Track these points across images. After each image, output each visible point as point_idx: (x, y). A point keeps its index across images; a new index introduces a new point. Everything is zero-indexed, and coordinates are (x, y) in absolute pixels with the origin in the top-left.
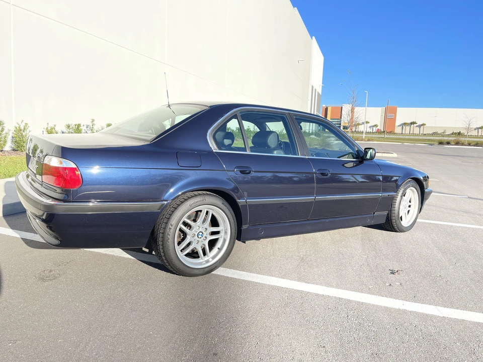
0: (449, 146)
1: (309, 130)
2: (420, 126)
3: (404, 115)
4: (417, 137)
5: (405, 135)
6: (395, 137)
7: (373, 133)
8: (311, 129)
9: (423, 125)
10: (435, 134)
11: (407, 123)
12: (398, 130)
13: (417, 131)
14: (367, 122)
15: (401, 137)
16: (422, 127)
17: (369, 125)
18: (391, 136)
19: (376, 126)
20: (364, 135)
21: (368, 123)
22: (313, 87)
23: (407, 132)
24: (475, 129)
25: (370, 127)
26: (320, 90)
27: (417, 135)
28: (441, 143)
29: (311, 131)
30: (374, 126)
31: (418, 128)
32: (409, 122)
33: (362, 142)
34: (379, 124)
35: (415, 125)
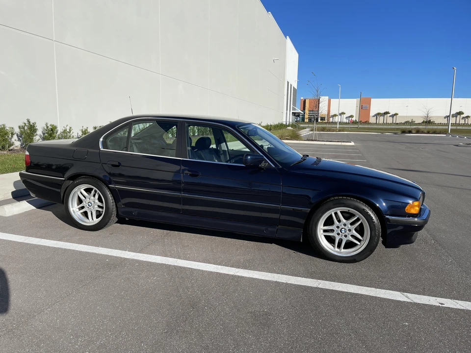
0: (409, 135)
1: (286, 122)
2: (393, 116)
3: (378, 105)
4: (389, 127)
5: (379, 124)
6: (369, 126)
7: (349, 123)
8: (288, 121)
9: (396, 114)
10: (407, 123)
11: (381, 114)
12: (372, 120)
13: (390, 120)
14: (343, 113)
15: (375, 126)
16: (395, 117)
17: (345, 116)
18: (366, 126)
19: (352, 116)
20: (338, 126)
21: (345, 113)
22: (288, 83)
23: (381, 122)
24: (445, 118)
25: (347, 118)
26: (295, 85)
27: (390, 124)
28: (404, 132)
29: (288, 123)
30: (350, 117)
31: (391, 118)
32: (382, 112)
33: (334, 133)
34: (354, 115)
35: (388, 115)
